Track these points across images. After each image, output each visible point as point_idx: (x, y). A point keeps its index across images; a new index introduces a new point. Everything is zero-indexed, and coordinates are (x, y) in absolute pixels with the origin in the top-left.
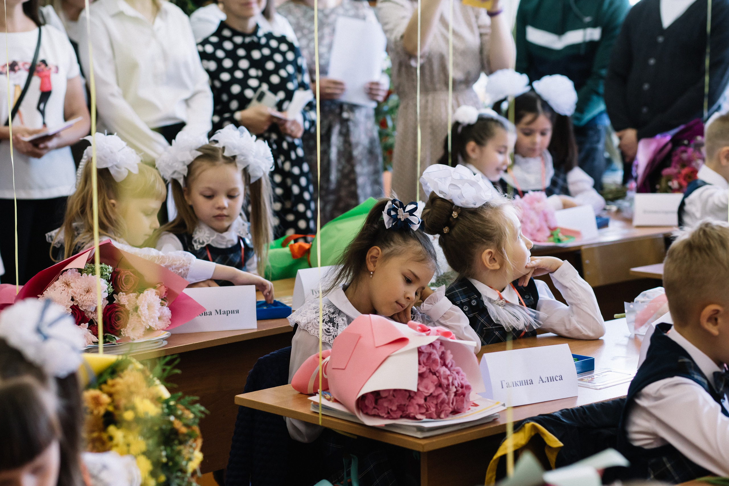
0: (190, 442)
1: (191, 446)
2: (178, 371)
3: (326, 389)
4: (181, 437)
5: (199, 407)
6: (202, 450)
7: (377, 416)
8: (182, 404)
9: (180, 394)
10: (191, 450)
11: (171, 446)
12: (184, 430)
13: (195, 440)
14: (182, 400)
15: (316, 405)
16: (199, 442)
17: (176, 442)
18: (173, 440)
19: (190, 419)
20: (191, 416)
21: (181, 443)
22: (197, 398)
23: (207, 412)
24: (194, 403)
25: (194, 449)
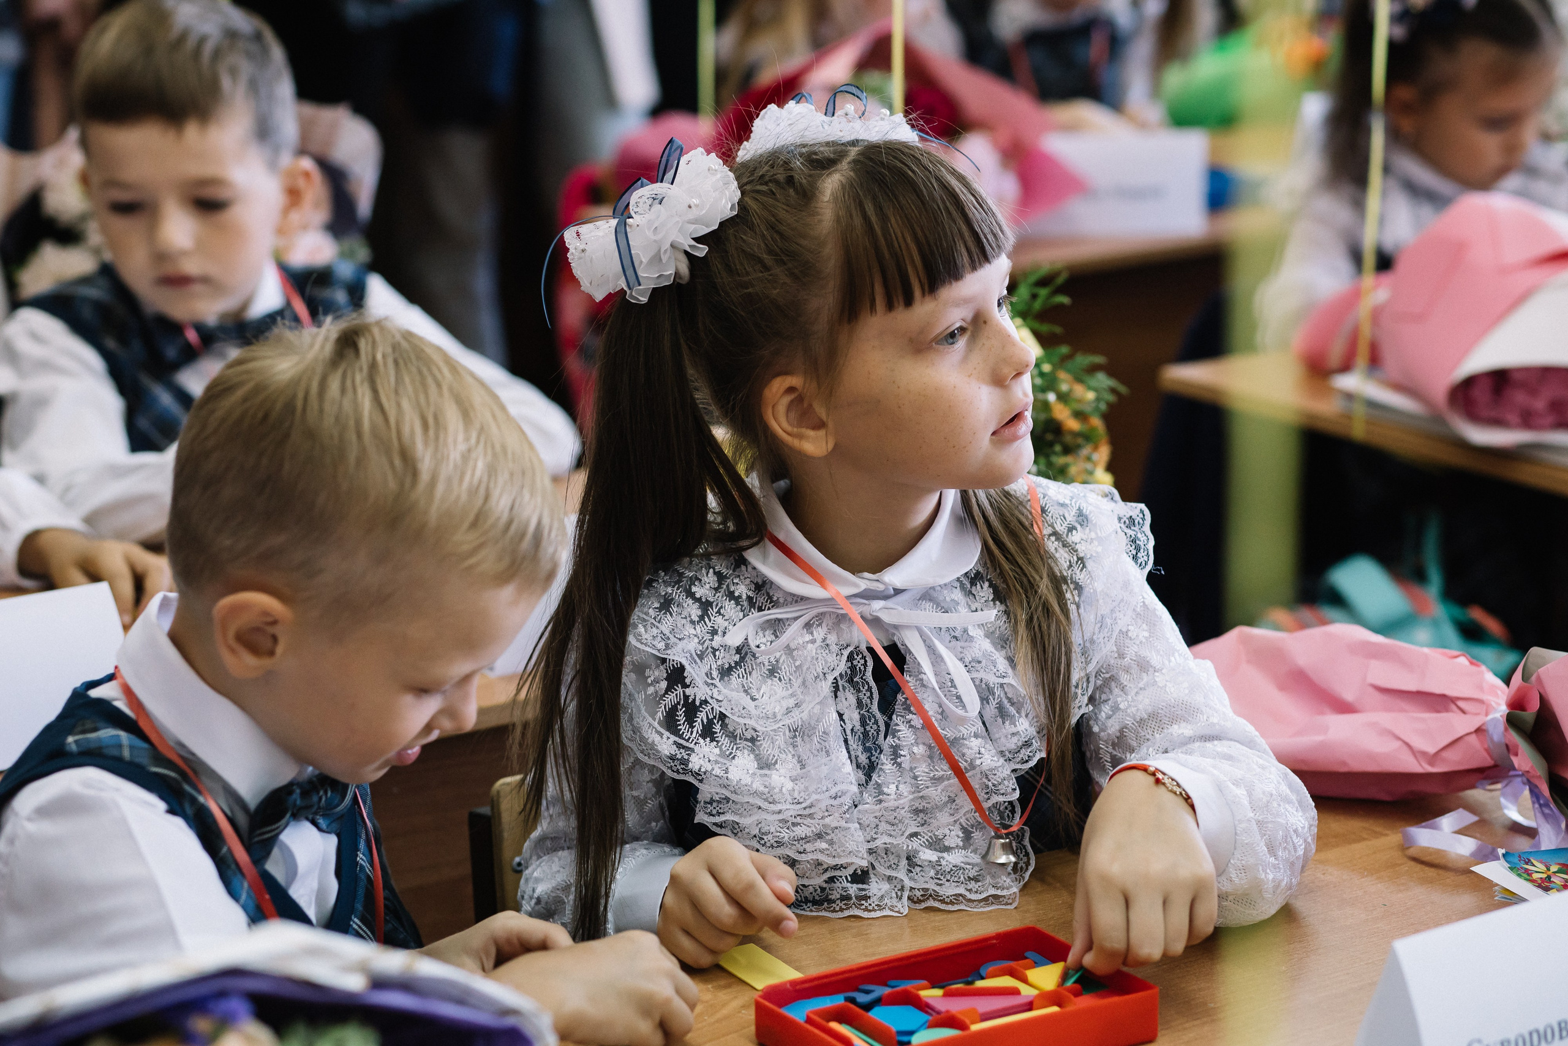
0: (1085, 451)
1: (1089, 459)
2: (1064, 299)
3: (1375, 360)
4: (1068, 439)
5: (1103, 380)
6: (1110, 468)
7: (1497, 422)
8: (1068, 371)
9: (1064, 350)
10: (1089, 466)
11: (1047, 456)
12: (1073, 424)
13: (1096, 448)
14: (1070, 364)
15: (1349, 396)
16: (1103, 454)
17: (1058, 448)
18: (1051, 445)
19: (1089, 403)
20: (1091, 396)
21: (1068, 450)
22: (1099, 359)
23: (1123, 389)
24: (1093, 369)
25: (1095, 464)
